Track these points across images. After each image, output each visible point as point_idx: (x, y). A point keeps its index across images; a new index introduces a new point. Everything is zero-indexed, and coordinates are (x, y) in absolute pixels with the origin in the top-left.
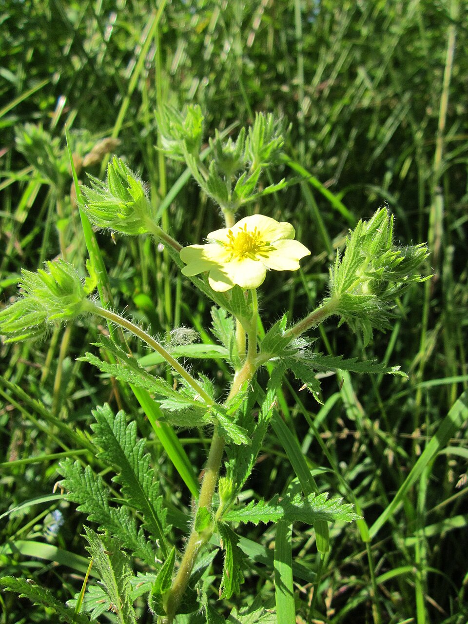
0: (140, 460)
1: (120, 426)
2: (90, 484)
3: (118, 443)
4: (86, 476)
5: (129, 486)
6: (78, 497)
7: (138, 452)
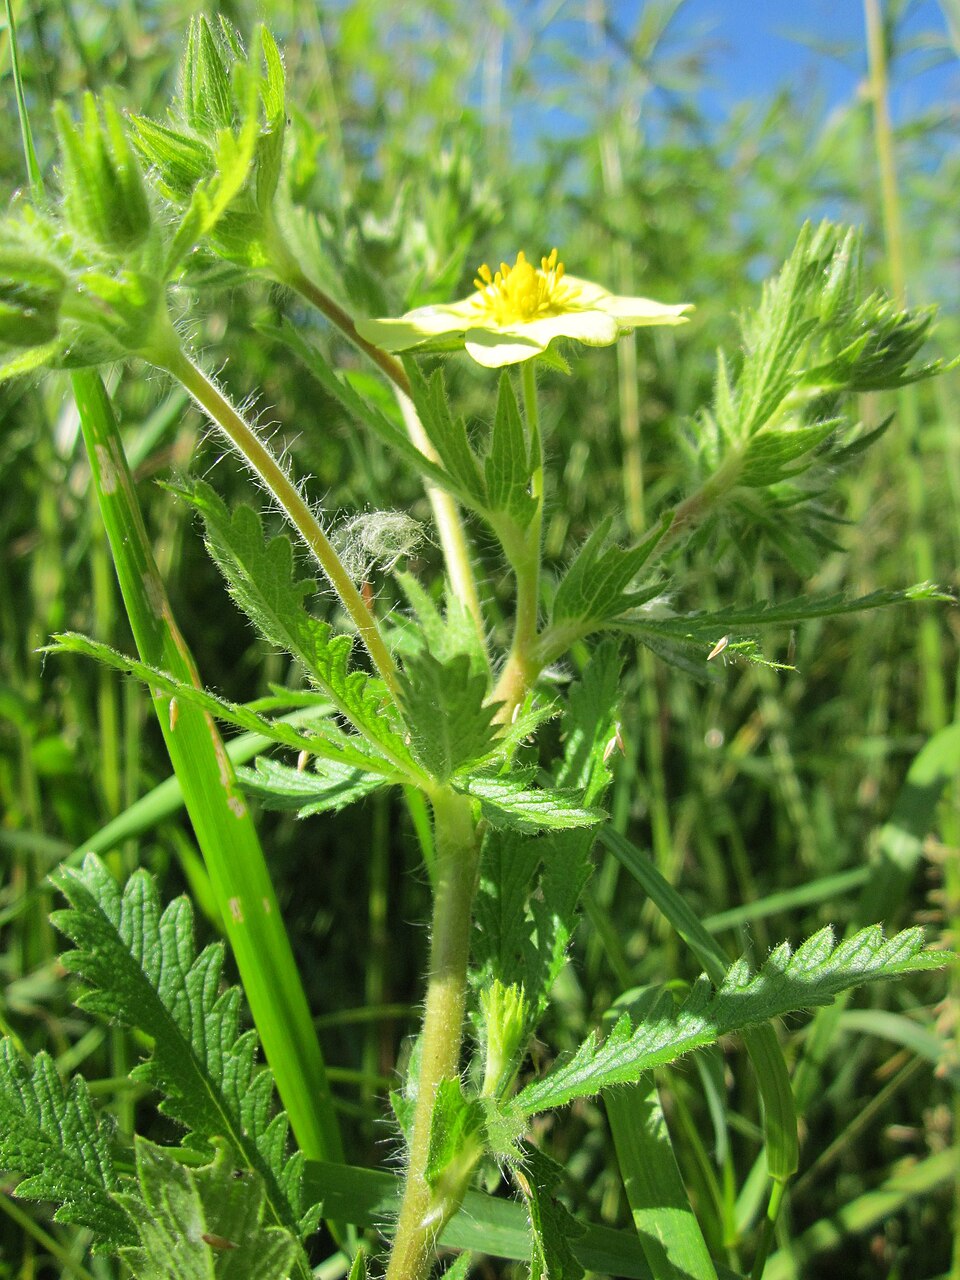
0: (210, 1011)
1: (142, 913)
2: (51, 1110)
3: (138, 965)
4: (36, 1085)
5: (180, 1096)
6: (17, 1153)
7: (202, 986)
